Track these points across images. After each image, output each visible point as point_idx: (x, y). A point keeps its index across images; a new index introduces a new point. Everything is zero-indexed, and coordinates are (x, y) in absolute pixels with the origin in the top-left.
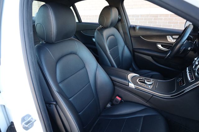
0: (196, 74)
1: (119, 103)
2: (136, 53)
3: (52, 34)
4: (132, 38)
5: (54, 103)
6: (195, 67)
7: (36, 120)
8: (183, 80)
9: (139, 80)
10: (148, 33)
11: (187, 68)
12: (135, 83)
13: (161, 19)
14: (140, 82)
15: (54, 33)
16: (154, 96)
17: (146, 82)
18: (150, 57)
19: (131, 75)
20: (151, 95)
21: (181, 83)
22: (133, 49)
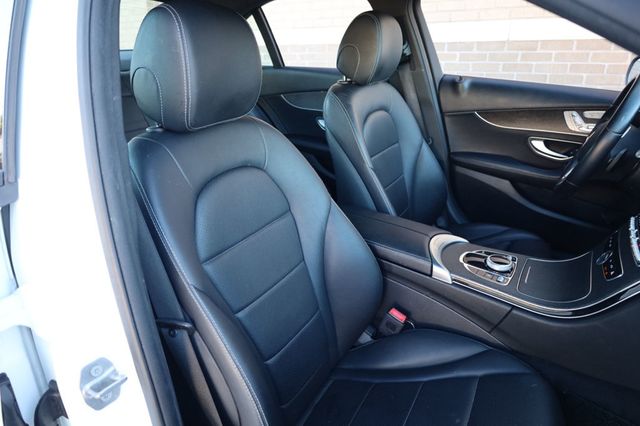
1: (398, 330)
2: (459, 169)
3: (183, 102)
4: (447, 119)
5: (187, 325)
7: (126, 379)
8: (615, 258)
9: (468, 255)
11: (632, 220)
12: (453, 267)
13: (548, 57)
14: (469, 263)
15: (188, 99)
16: (514, 312)
17: (489, 263)
18: (507, 182)
19: (439, 241)
20: (503, 306)
21: (610, 270)
22: (449, 153)
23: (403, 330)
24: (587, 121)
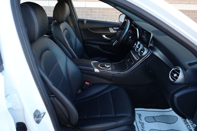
0: (139, 54)
1: (88, 87)
2: (86, 44)
4: (81, 31)
5: (53, 95)
6: (137, 50)
7: (45, 113)
8: (131, 59)
9: (100, 65)
10: (95, 26)
11: (131, 51)
13: (96, 12)
14: (101, 67)
16: (114, 75)
17: (106, 66)
18: (98, 46)
19: (93, 62)
20: (111, 75)
21: (131, 62)
22: (83, 40)
24: (114, 30)
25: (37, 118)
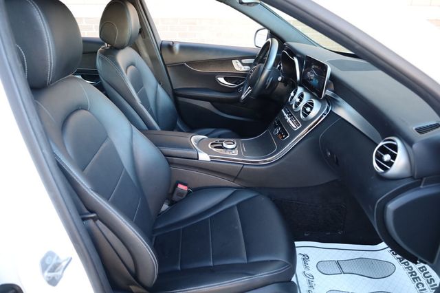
0: (301, 115)
2: (181, 99)
3: (46, 66)
5: (93, 215)
6: (296, 107)
7: (71, 258)
8: (282, 129)
9: (212, 144)
10: (200, 56)
11: (283, 110)
12: (208, 152)
14: (215, 147)
15: (51, 63)
16: (245, 167)
17: (225, 145)
18: (209, 103)
20: (239, 165)
21: (282, 136)
22: (173, 90)
23: (188, 194)
24: (244, 65)
25: (49, 272)
